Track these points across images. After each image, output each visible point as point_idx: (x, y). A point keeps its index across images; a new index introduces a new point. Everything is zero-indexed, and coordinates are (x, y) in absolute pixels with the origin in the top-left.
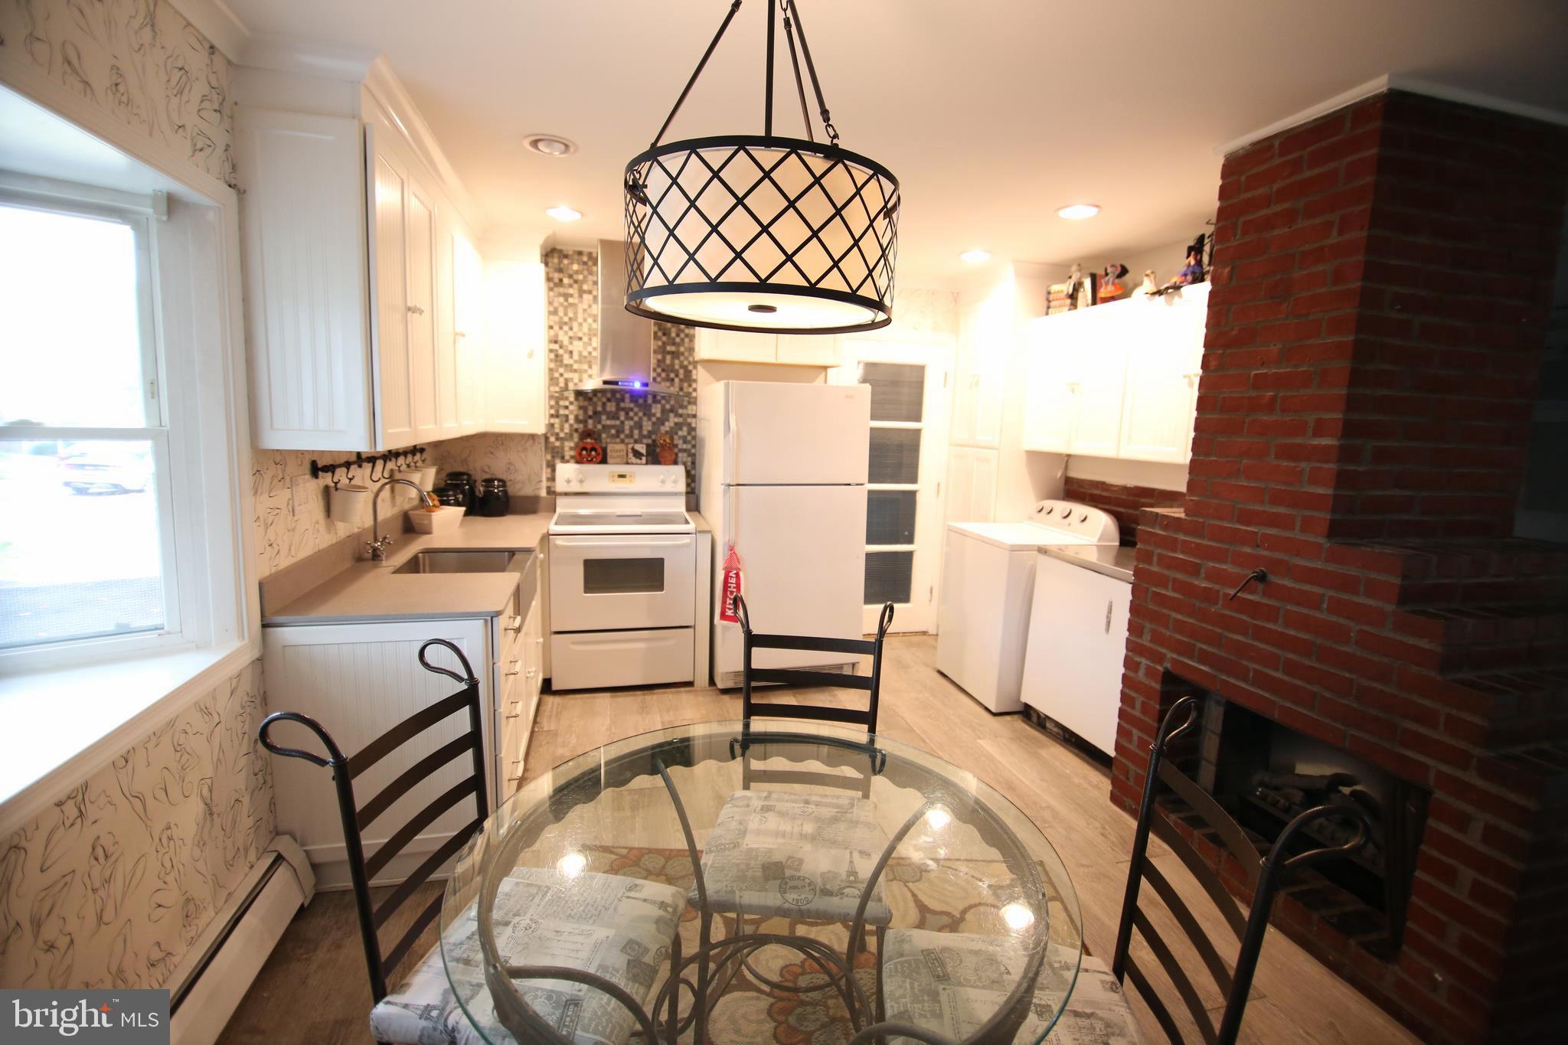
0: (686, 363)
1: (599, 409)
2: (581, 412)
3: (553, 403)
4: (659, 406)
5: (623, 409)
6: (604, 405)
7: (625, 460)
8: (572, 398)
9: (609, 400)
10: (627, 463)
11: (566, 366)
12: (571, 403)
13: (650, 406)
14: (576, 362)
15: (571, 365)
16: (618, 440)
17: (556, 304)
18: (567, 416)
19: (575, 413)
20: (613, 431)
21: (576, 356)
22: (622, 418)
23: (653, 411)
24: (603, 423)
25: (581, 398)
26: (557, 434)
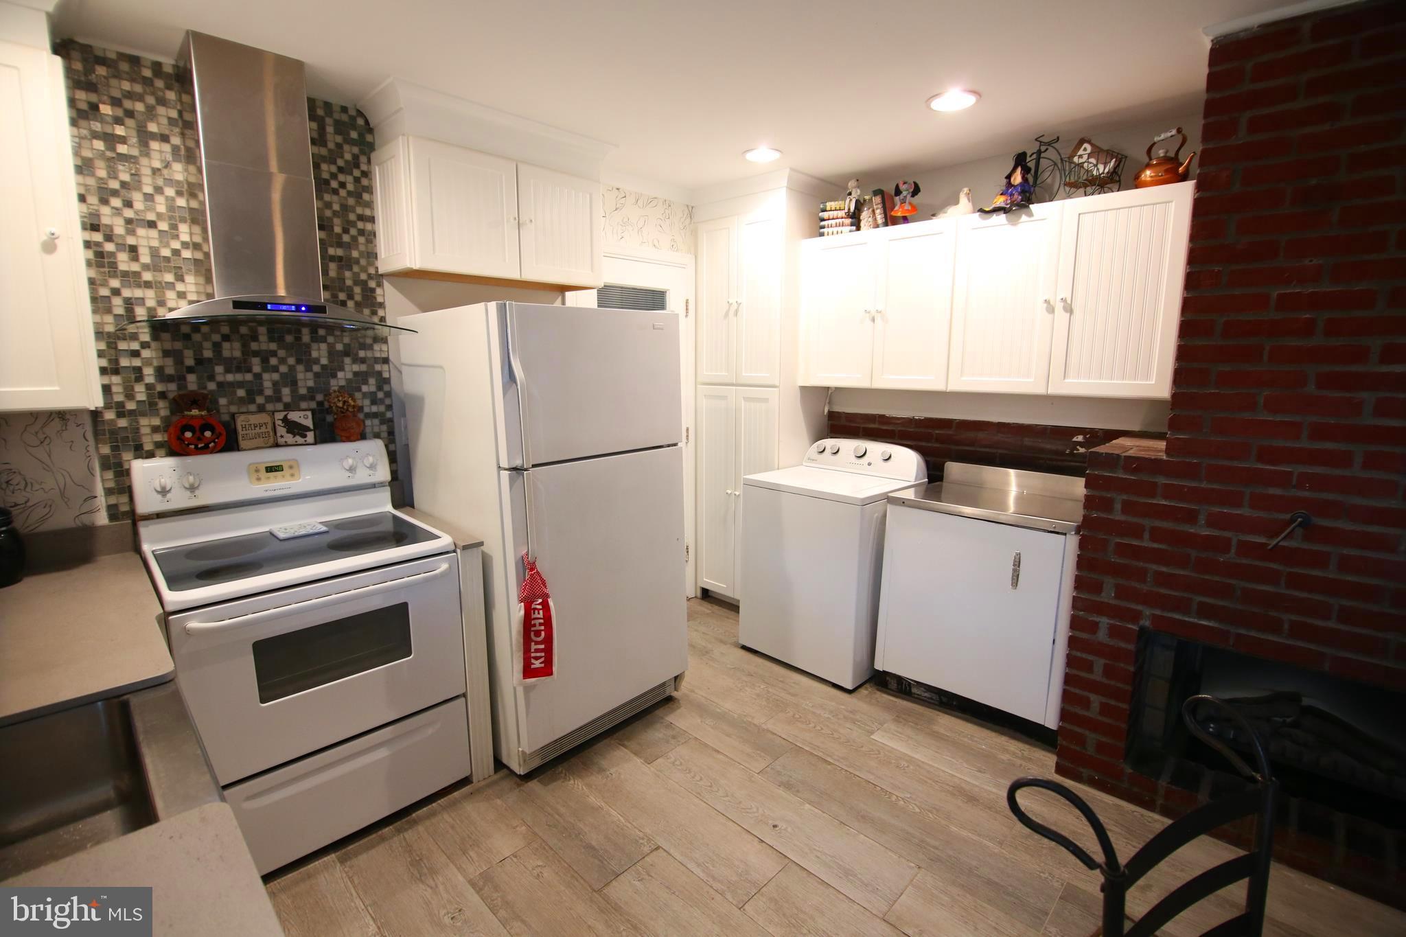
0: (363, 276)
1: (208, 354)
2: (169, 362)
4: (323, 346)
5: (256, 354)
6: (217, 347)
7: (271, 440)
8: (145, 337)
9: (226, 338)
10: (277, 445)
11: (125, 274)
12: (145, 345)
13: (308, 346)
14: (146, 267)
15: (137, 275)
16: (253, 408)
17: (90, 154)
18: (138, 370)
19: (155, 363)
20: (241, 393)
21: (145, 258)
22: (257, 369)
23: (314, 354)
24: (220, 378)
26: (120, 405)
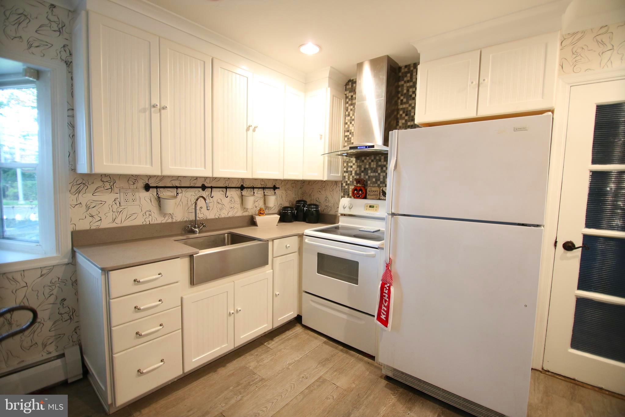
1: (367, 166)
2: (358, 169)
3: (345, 165)
5: (380, 166)
6: (370, 164)
7: (378, 197)
8: (354, 159)
9: (372, 161)
10: (380, 199)
12: (354, 164)
16: (376, 185)
17: (349, 110)
18: (351, 171)
19: (355, 170)
20: (374, 180)
22: (379, 171)
24: (369, 175)
25: (358, 161)
26: (347, 182)
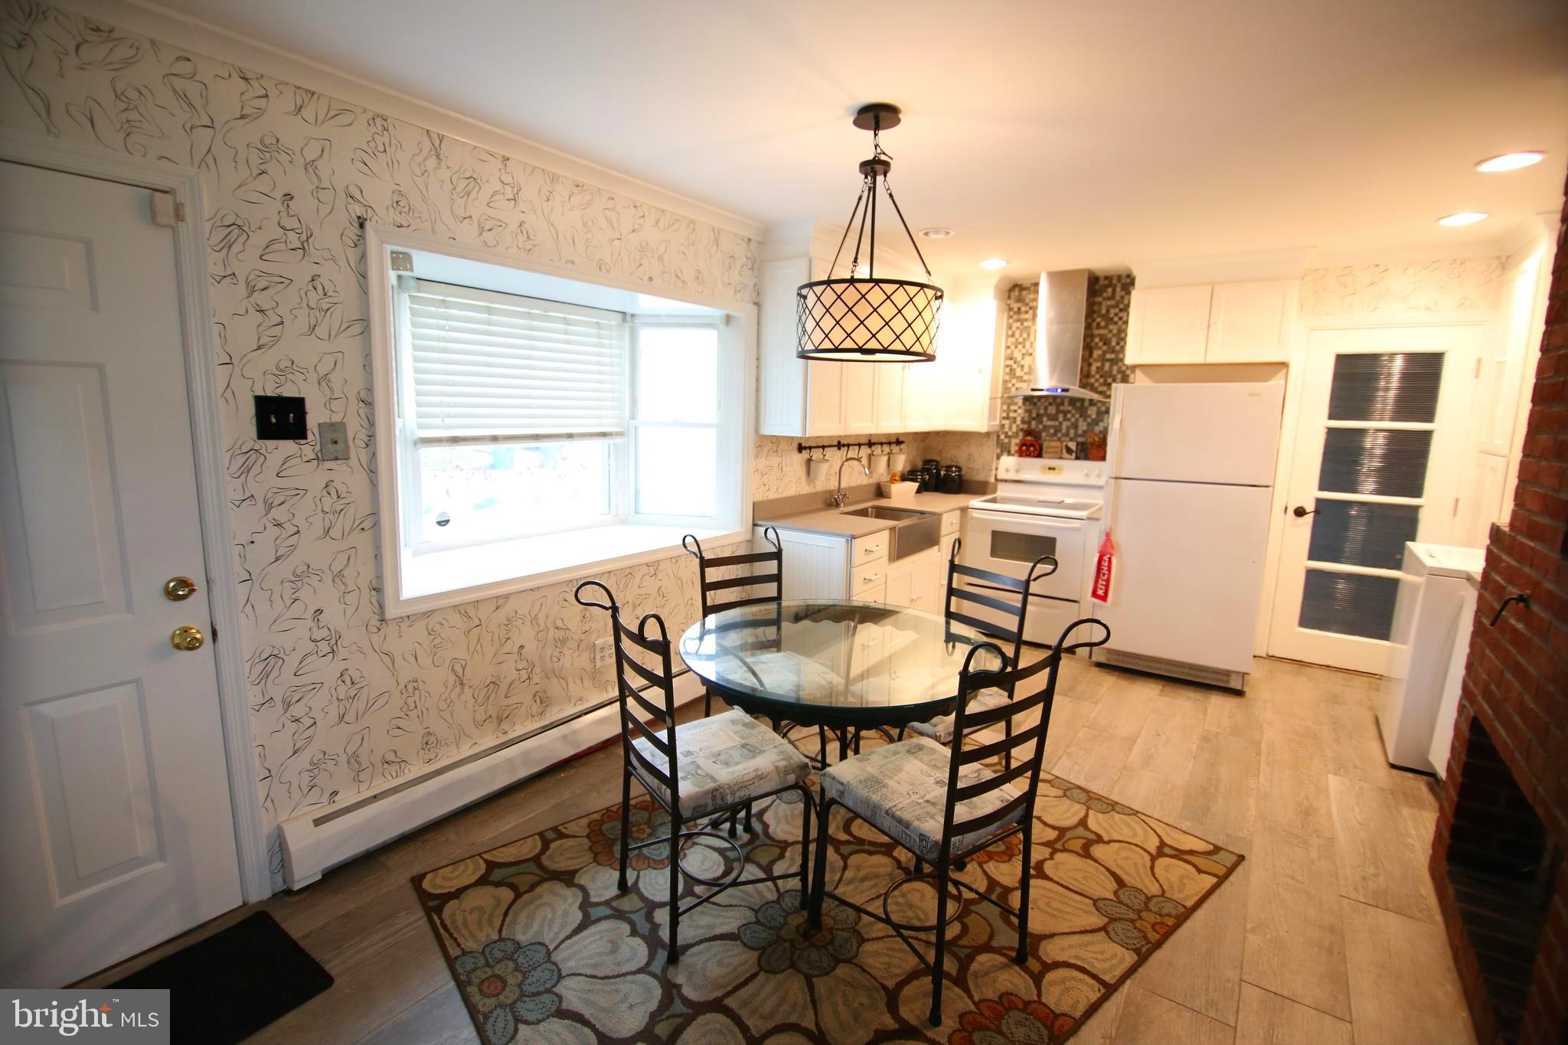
0: (1124, 368)
1: (1042, 411)
2: (1027, 415)
3: (1005, 407)
4: (1095, 408)
5: (1062, 412)
6: (1046, 408)
7: (1059, 456)
8: (1020, 403)
9: (1050, 404)
10: (1061, 458)
11: (1018, 377)
12: (1019, 408)
13: (1087, 409)
14: (1026, 373)
15: (1022, 377)
16: (1056, 438)
17: (1014, 328)
18: (1015, 418)
19: (1022, 415)
20: (1052, 431)
21: (1026, 369)
23: (1089, 412)
24: (1044, 423)
25: (1028, 403)
26: (1007, 433)
